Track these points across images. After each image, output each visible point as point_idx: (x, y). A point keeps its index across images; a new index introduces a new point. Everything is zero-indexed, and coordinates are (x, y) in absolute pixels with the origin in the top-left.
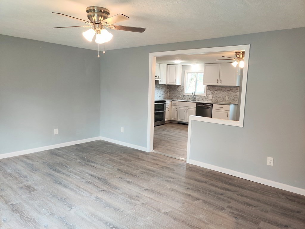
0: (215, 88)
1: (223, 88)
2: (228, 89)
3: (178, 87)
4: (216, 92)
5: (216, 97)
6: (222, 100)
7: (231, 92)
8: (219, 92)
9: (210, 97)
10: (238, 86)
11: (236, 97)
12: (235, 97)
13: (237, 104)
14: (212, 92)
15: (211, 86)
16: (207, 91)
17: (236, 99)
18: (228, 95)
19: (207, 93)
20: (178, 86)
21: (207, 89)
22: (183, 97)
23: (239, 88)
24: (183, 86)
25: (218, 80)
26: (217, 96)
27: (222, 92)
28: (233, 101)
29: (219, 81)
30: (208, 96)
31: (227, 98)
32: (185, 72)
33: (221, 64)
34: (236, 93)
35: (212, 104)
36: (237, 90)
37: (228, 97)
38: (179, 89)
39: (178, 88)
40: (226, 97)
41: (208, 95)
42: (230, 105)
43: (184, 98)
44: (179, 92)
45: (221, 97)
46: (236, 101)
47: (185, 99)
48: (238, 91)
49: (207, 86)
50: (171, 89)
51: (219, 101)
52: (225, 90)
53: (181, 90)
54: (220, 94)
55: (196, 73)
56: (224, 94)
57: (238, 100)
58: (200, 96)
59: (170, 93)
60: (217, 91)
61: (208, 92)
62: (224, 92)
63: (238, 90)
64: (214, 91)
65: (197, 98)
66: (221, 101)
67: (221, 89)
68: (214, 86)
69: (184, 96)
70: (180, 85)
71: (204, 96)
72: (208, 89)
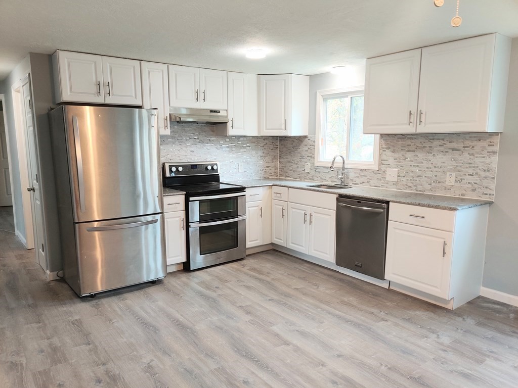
0: (409, 142)
1: (436, 143)
2: (454, 145)
3: (302, 141)
4: (409, 155)
5: (411, 174)
6: (433, 184)
7: (466, 155)
8: (421, 155)
9: (392, 174)
10: (497, 134)
11: (487, 174)
12: (483, 174)
13: (490, 203)
14: (396, 155)
15: (395, 135)
16: (380, 155)
17: (485, 183)
18: (456, 169)
19: (382, 162)
20: (300, 139)
21: (381, 148)
22: (313, 173)
23: (497, 140)
24: (313, 140)
25: (414, 111)
26: (413, 169)
27: (430, 157)
28: (474, 190)
29: (417, 116)
30: (384, 172)
31: (450, 180)
32: (318, 94)
33: (423, 49)
34: (488, 160)
35: (388, 203)
36: (491, 149)
37: (454, 174)
38: (303, 149)
39: (300, 145)
40: (444, 172)
41: (383, 168)
42: (455, 209)
43: (318, 174)
44: (302, 157)
45: (429, 174)
46: (488, 192)
47: (319, 179)
48: (494, 153)
49: (382, 135)
50: (285, 149)
51: (420, 188)
52: (442, 148)
53: (309, 151)
54: (425, 164)
55: (350, 97)
56: (439, 164)
57: (493, 186)
58: (362, 170)
59: (282, 160)
60: (412, 154)
61: (384, 157)
62: (441, 156)
63: (496, 148)
64: (403, 153)
65: (352, 176)
66: (429, 187)
67: (428, 144)
68: (404, 136)
69: (316, 169)
70: (306, 137)
71: (373, 171)
72: (384, 146)
